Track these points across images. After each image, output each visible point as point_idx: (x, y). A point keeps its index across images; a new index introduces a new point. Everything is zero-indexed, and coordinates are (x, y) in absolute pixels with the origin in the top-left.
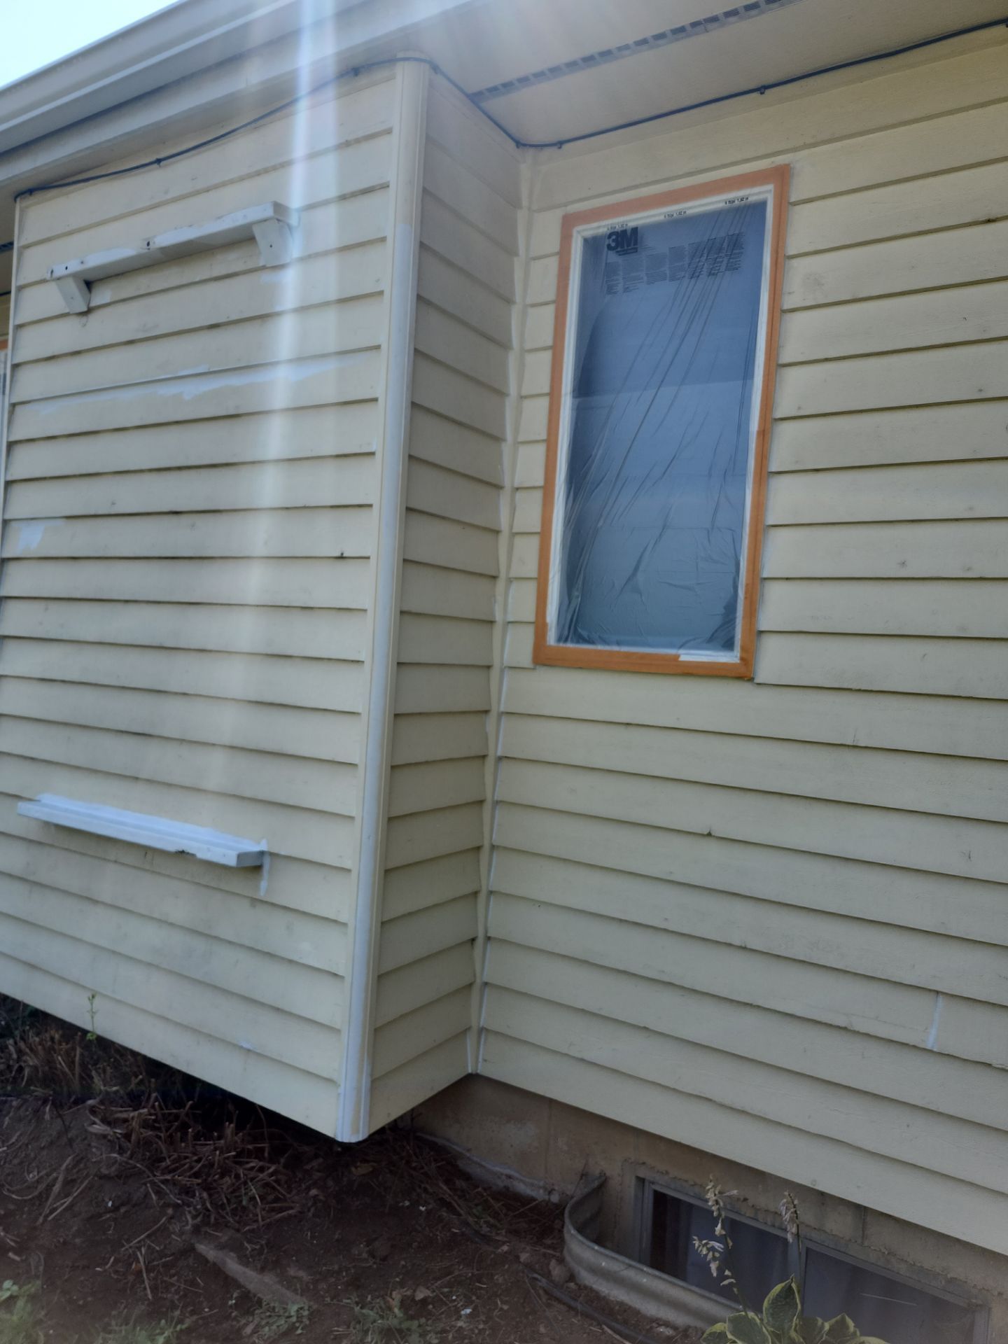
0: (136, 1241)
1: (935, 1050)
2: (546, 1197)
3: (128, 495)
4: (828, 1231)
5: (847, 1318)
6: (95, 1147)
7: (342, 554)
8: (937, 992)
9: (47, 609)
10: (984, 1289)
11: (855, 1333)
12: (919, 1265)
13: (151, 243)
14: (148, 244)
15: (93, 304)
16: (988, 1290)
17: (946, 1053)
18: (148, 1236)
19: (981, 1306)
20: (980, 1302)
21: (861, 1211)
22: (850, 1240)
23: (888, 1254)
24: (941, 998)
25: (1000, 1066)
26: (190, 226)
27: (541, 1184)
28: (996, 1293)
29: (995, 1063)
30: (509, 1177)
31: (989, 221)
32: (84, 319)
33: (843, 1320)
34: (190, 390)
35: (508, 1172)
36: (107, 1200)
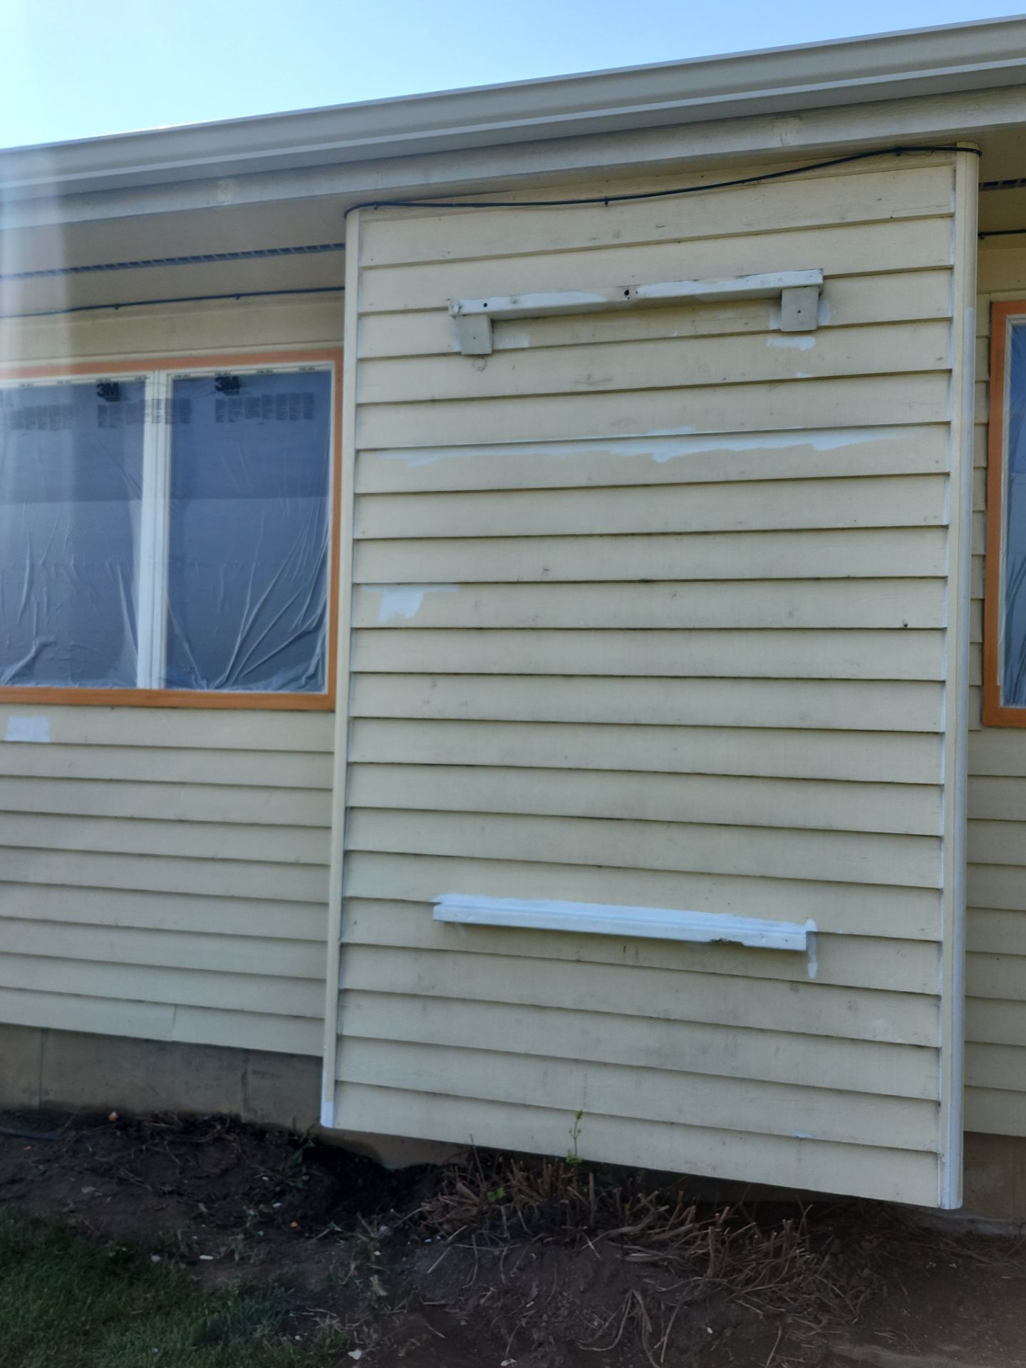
0: (769, 1360)
2: (1016, 1232)
3: (568, 561)
6: (646, 1277)
7: (906, 625)
9: (434, 686)
13: (630, 292)
14: (627, 293)
15: (500, 346)
18: (776, 1352)
26: (695, 280)
27: (1010, 1220)
30: (972, 1221)
32: (480, 362)
34: (662, 453)
35: (970, 1217)
36: (703, 1327)
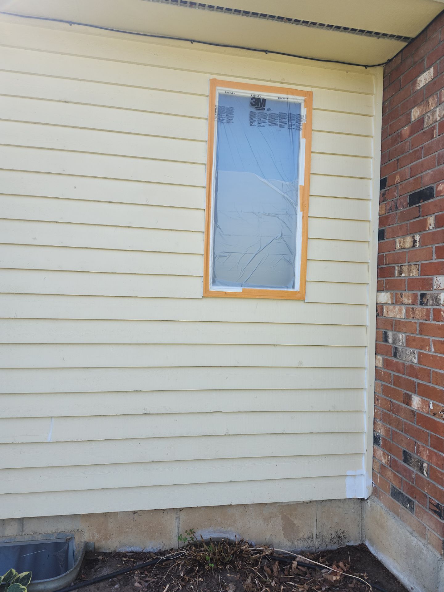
1: (51, 441)
4: (7, 536)
5: (13, 569)
8: (52, 417)
10: (72, 531)
11: (16, 574)
12: (46, 533)
16: (73, 531)
17: (55, 441)
19: (71, 538)
20: (70, 537)
21: (21, 521)
22: (16, 535)
23: (33, 534)
24: (53, 419)
25: (76, 441)
28: (76, 531)
29: (74, 440)
31: (65, 102)
33: (11, 571)
